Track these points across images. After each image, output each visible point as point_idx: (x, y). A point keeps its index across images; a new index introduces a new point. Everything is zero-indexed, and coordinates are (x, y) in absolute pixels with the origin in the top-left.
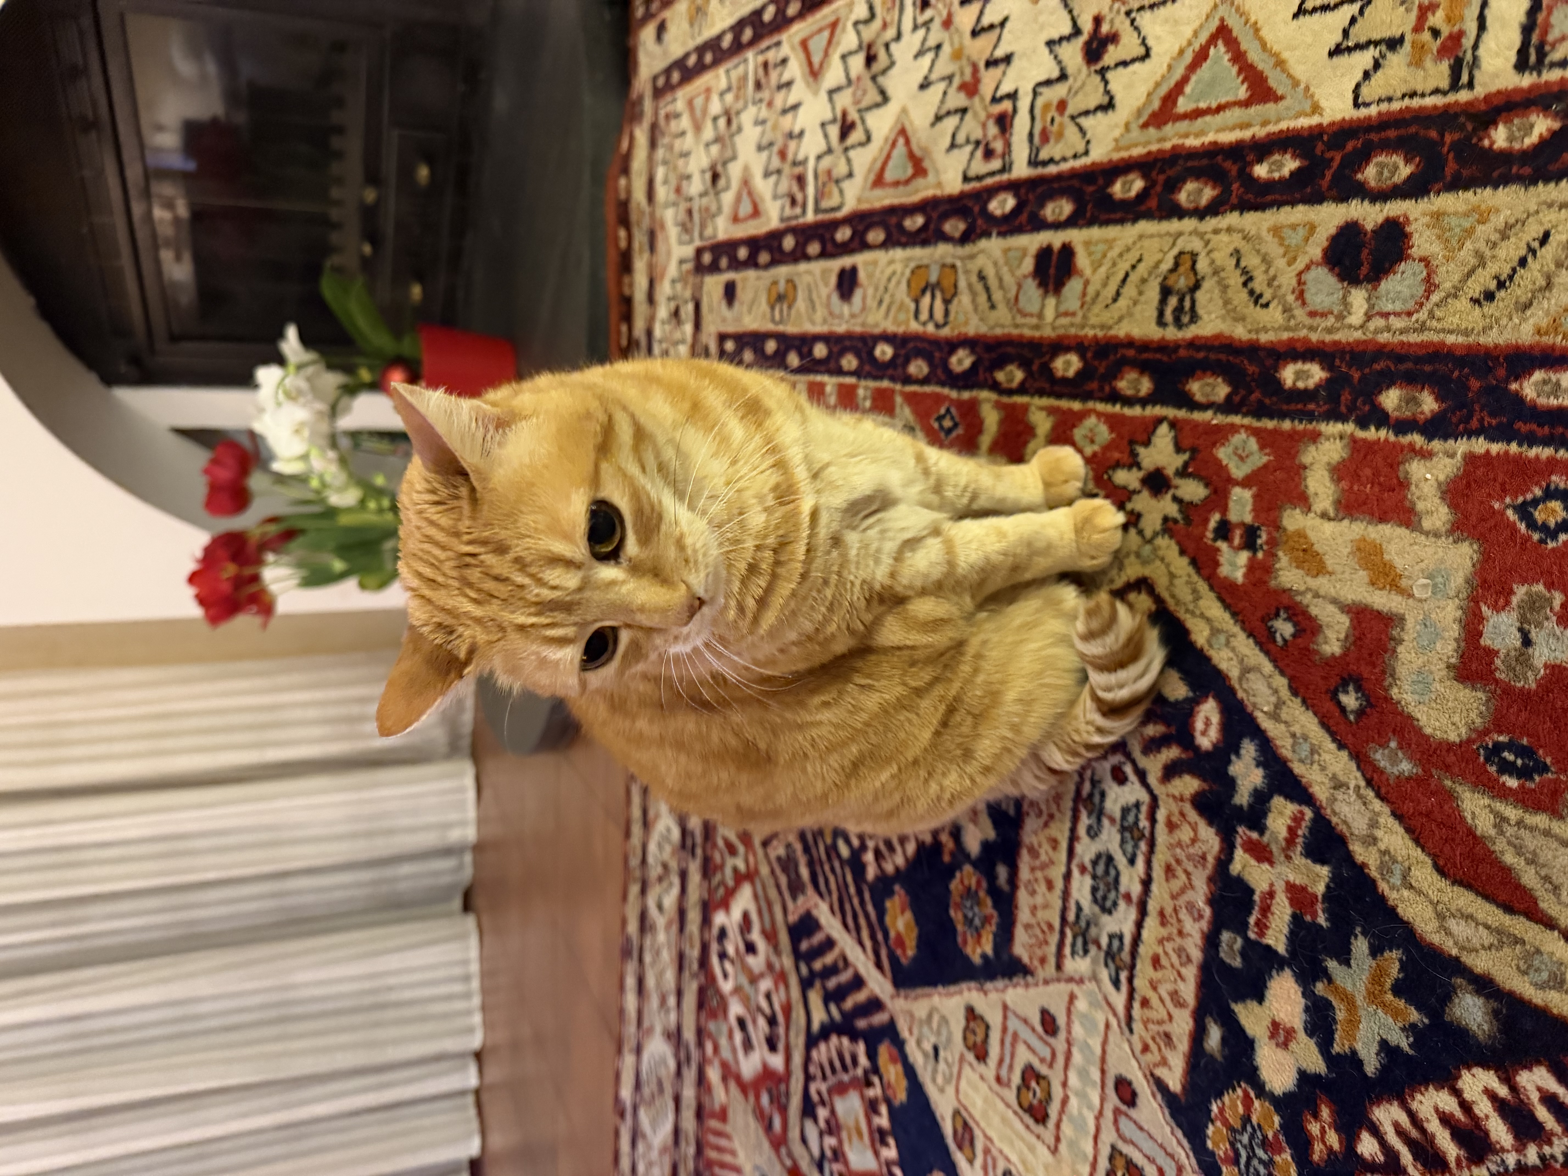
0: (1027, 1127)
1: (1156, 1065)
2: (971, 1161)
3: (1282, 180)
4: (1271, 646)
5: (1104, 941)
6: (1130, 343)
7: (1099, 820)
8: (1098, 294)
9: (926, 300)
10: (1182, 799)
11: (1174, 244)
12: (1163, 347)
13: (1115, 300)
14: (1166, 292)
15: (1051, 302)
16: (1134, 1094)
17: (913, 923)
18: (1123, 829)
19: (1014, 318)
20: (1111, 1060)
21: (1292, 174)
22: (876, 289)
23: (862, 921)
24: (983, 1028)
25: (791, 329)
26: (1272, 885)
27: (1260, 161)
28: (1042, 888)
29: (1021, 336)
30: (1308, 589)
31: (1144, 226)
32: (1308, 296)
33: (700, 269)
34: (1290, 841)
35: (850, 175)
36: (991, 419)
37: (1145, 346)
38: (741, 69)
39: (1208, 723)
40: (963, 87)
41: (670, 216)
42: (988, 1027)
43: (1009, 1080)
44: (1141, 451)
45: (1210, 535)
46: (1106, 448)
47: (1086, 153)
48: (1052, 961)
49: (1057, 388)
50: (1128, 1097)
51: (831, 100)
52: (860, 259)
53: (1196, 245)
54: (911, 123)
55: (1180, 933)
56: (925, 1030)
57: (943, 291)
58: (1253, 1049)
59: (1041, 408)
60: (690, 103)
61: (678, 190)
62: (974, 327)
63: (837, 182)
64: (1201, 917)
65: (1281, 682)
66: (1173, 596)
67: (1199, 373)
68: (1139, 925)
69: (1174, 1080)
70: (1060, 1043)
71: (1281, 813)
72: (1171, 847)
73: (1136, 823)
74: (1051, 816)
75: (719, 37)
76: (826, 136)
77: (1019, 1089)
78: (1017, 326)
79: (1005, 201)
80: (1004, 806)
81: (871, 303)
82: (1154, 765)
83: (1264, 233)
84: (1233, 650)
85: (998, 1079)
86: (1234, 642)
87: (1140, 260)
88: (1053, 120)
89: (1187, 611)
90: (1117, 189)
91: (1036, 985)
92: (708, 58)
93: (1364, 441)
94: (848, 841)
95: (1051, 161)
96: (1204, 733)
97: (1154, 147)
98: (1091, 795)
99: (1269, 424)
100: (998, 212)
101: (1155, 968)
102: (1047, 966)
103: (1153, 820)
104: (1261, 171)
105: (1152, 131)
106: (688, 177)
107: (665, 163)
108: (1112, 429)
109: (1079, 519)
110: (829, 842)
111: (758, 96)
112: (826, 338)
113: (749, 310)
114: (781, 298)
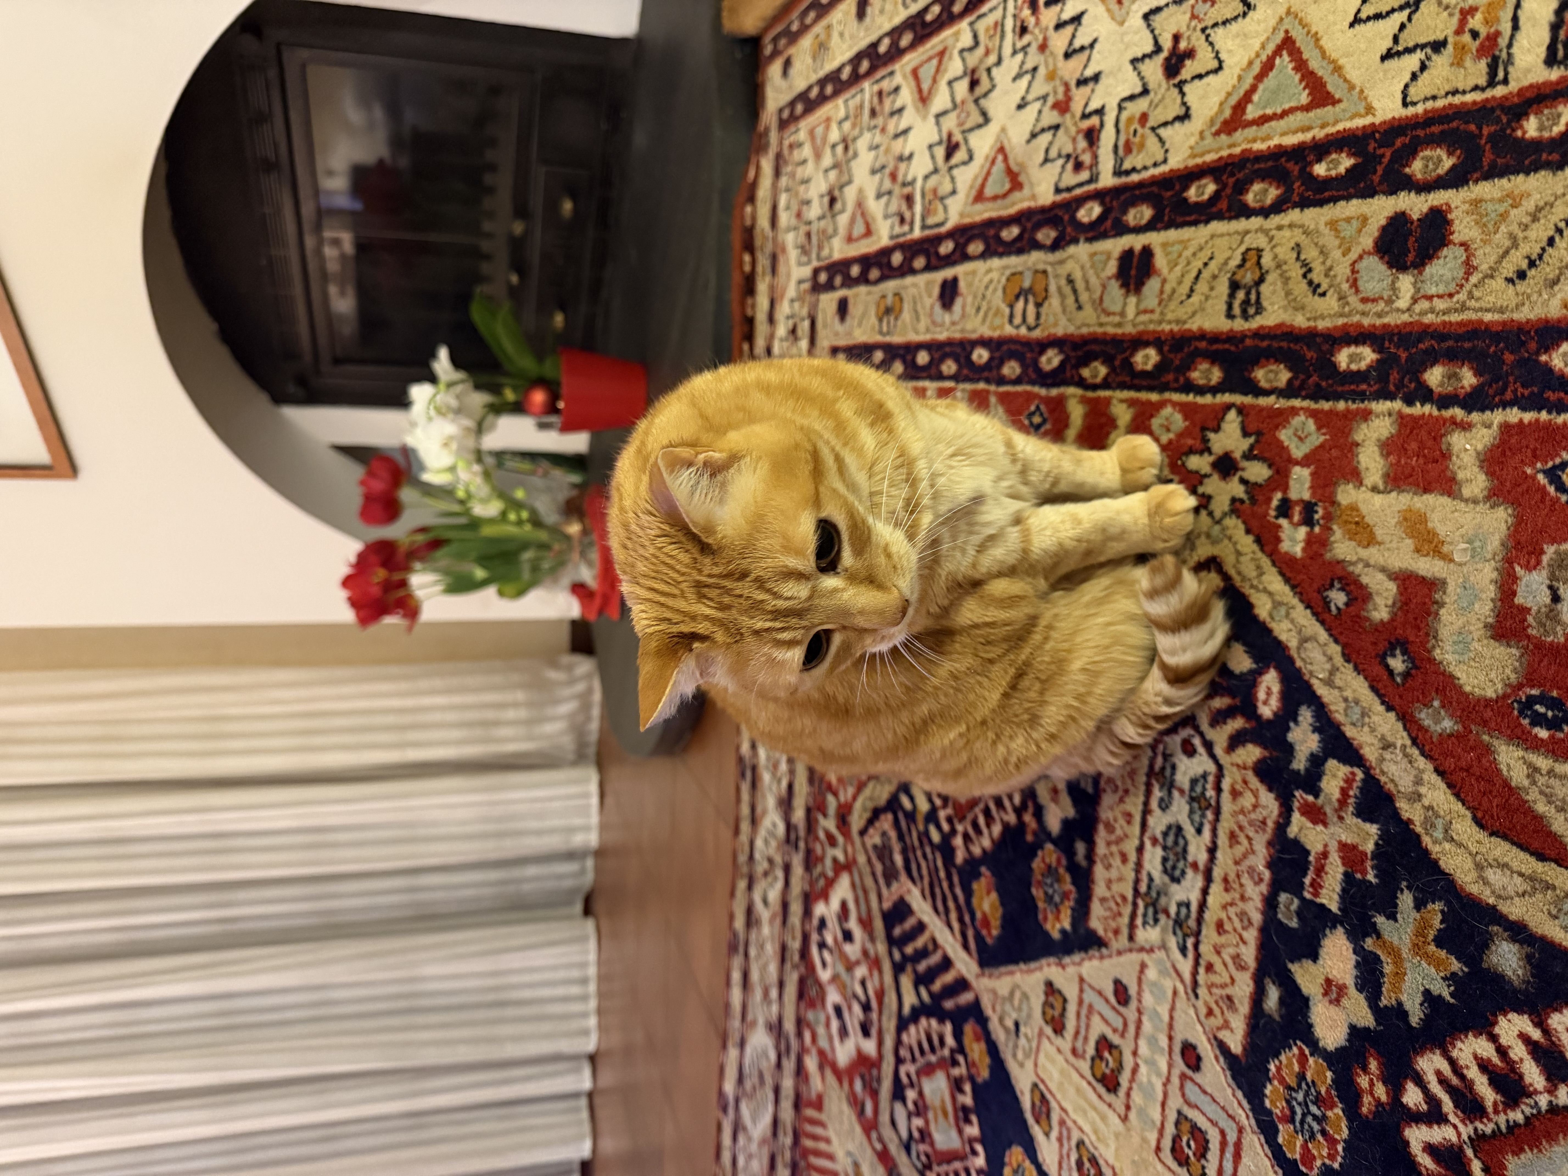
0: (1100, 1097)
1: (1219, 1029)
2: (1047, 1134)
3: (1339, 179)
4: (1326, 616)
5: (1173, 910)
6: (1202, 335)
7: (1170, 793)
8: (1174, 291)
9: (1020, 305)
10: (1245, 768)
11: (1242, 242)
12: (1231, 338)
13: (1189, 296)
14: (1234, 286)
15: (1132, 300)
16: (1199, 1058)
17: (997, 903)
18: (1192, 799)
19: (1098, 317)
20: (1178, 1026)
21: (1348, 171)
22: (975, 297)
23: (951, 904)
24: (1060, 1000)
25: (897, 339)
26: (1326, 846)
27: (1319, 160)
28: (1117, 862)
29: (1105, 334)
30: (1360, 560)
31: (1216, 226)
32: (1360, 283)
33: (817, 288)
34: (1343, 803)
35: (954, 192)
36: (1076, 412)
37: (1215, 338)
38: (858, 98)
39: (1269, 693)
40: (1056, 106)
41: (790, 239)
42: (1065, 1001)
43: (1084, 1051)
44: (1211, 436)
45: (1273, 513)
46: (1181, 435)
47: (1165, 161)
48: (1125, 931)
49: (1136, 381)
50: (1193, 1061)
51: (938, 123)
52: (960, 270)
53: (1261, 241)
54: (1009, 140)
55: (1243, 898)
56: (1008, 1007)
57: (1034, 295)
58: (1307, 1007)
59: (1122, 401)
60: (812, 133)
61: (799, 215)
62: (1062, 327)
63: (942, 199)
64: (1261, 880)
65: (1335, 649)
66: (1239, 573)
67: (1263, 361)
68: (1205, 892)
69: (1236, 1043)
70: (1130, 1012)
71: (1334, 776)
72: (1235, 814)
73: (1203, 794)
74: (1126, 792)
75: (839, 70)
76: (933, 157)
77: (1093, 1059)
78: (1101, 325)
79: (1091, 209)
80: (1083, 784)
81: (970, 310)
82: (1220, 736)
83: (1322, 227)
84: (1292, 621)
85: (1074, 1051)
86: (1294, 614)
87: (1211, 258)
88: (1135, 132)
89: (1252, 586)
90: (1192, 194)
91: (1110, 956)
92: (829, 89)
93: (1411, 416)
94: (939, 827)
95: (1134, 170)
96: (1265, 703)
97: (1225, 153)
98: (1163, 769)
99: (1326, 405)
100: (1086, 220)
101: (1219, 934)
102: (1120, 937)
103: (1218, 789)
104: (1320, 170)
105: (1223, 137)
106: (808, 202)
107: (788, 190)
108: (1186, 417)
109: (1153, 504)
110: (921, 827)
111: (873, 123)
112: (928, 346)
113: (860, 324)
114: (888, 311)
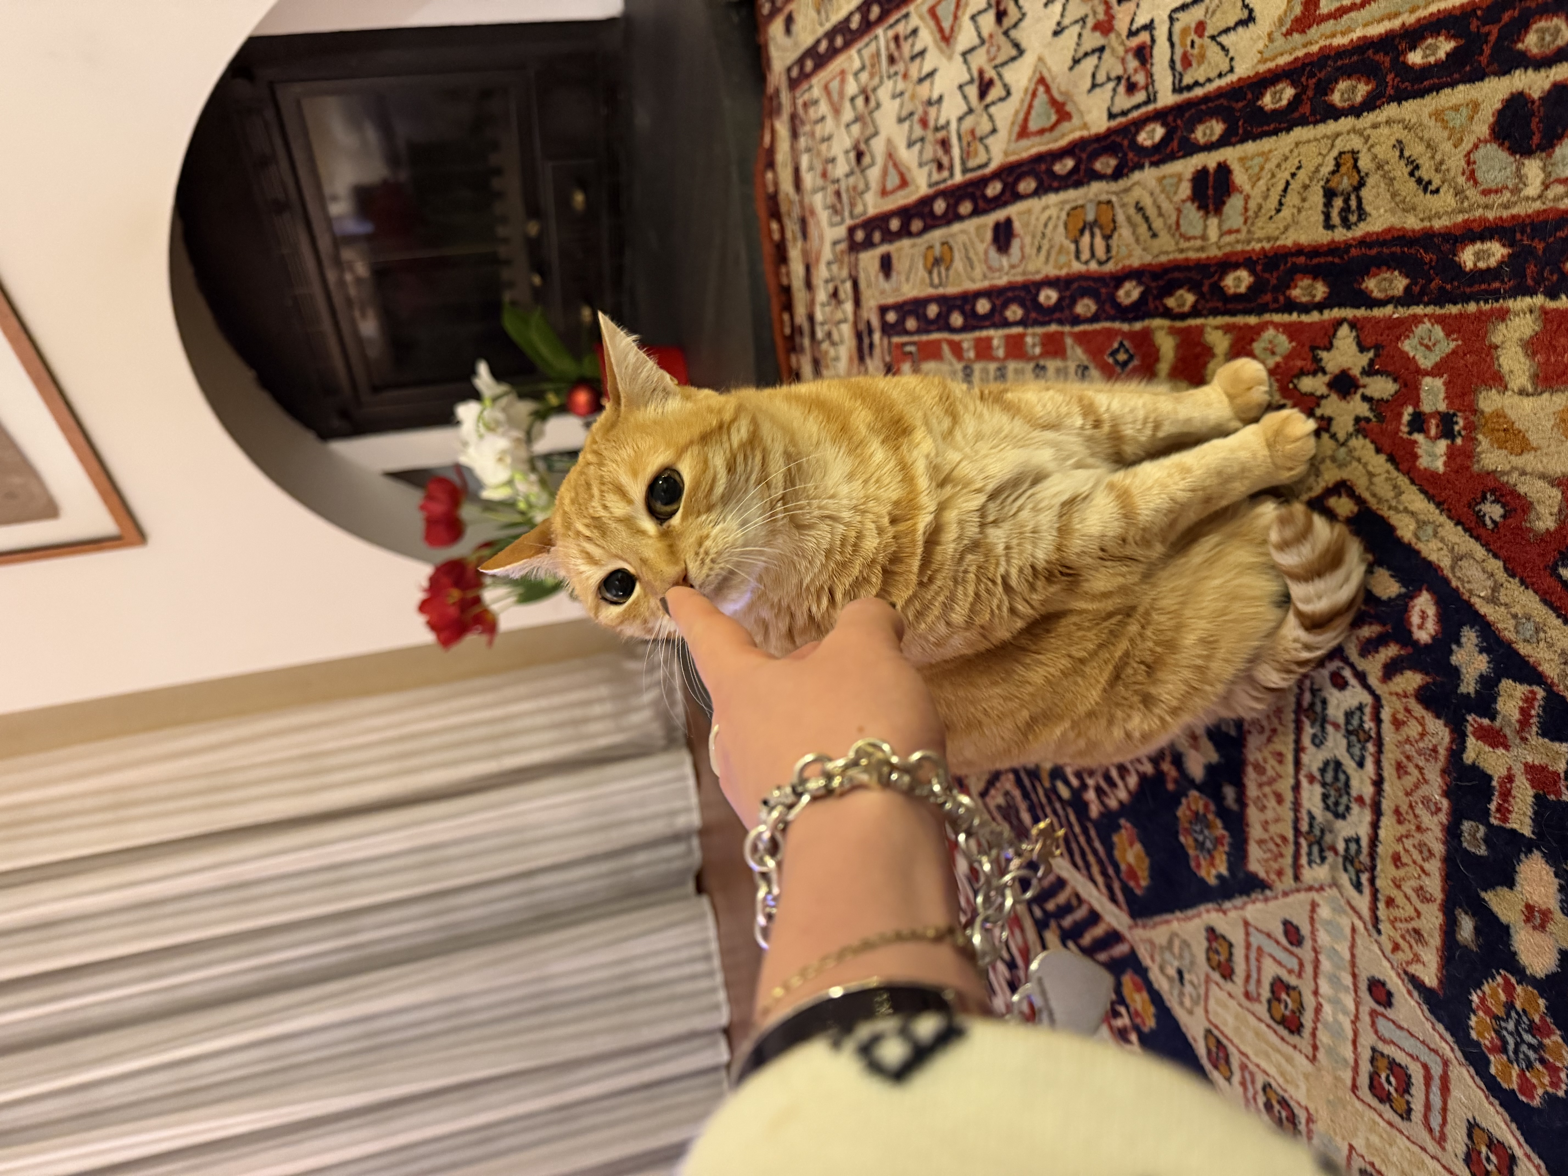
0: (1283, 1039)
1: (1408, 963)
2: (1228, 1079)
3: (1439, 64)
4: (1481, 531)
5: (1341, 847)
6: (1299, 250)
7: (1323, 728)
8: (1260, 207)
9: (1086, 240)
10: (1406, 696)
11: (1333, 146)
12: (1333, 249)
13: (1278, 211)
14: (1329, 194)
15: (1213, 222)
16: (1389, 994)
17: (1143, 854)
18: (1349, 733)
19: (1177, 243)
20: (1361, 962)
21: (1448, 55)
22: (1033, 237)
23: (1091, 859)
24: (1226, 945)
25: (951, 290)
26: (1510, 769)
27: (1413, 48)
28: (1272, 803)
29: (1187, 260)
30: (1514, 469)
31: (1299, 133)
32: (1479, 175)
33: (854, 247)
34: (1524, 722)
35: (994, 131)
36: (1166, 345)
37: (1315, 251)
38: (873, 45)
39: (1424, 616)
40: (1097, 27)
41: (818, 201)
42: (1231, 945)
43: (1259, 995)
44: (1324, 355)
45: (1405, 429)
46: (1288, 357)
47: (1232, 70)
48: (1289, 873)
49: (1229, 306)
50: (1383, 998)
51: (966, 61)
52: (1013, 211)
53: (1356, 143)
54: (1049, 70)
55: (1419, 828)
56: (1168, 956)
57: (1102, 228)
58: (1508, 935)
59: (1217, 328)
60: (826, 88)
61: (824, 175)
62: (1137, 258)
63: (981, 139)
64: (1439, 810)
65: (1496, 565)
66: (1374, 495)
67: (1374, 270)
68: (1375, 826)
69: (1430, 976)
70: (1306, 952)
71: (1511, 696)
72: (1399, 744)
73: (1361, 726)
74: (1274, 731)
75: (848, 19)
76: (965, 97)
77: (1269, 1002)
78: (1182, 251)
79: (1154, 130)
80: (1224, 730)
81: (1030, 251)
82: (1373, 666)
83: (1426, 120)
84: (1442, 540)
85: (1247, 995)
86: (1442, 532)
87: (1299, 168)
88: (1193, 43)
89: (1390, 508)
90: (1267, 101)
91: (1276, 898)
92: (839, 41)
93: (1556, 310)
94: (1067, 783)
95: (1196, 84)
96: (1421, 627)
97: (1300, 53)
98: (1312, 705)
99: (1454, 309)
100: (1148, 143)
101: (1397, 867)
102: (1284, 878)
103: (1378, 721)
104: (1415, 58)
105: (1296, 36)
106: (833, 160)
107: (808, 150)
108: (1291, 338)
109: (1269, 434)
110: (1047, 784)
111: (892, 70)
112: (988, 293)
113: (907, 280)
114: (937, 262)
